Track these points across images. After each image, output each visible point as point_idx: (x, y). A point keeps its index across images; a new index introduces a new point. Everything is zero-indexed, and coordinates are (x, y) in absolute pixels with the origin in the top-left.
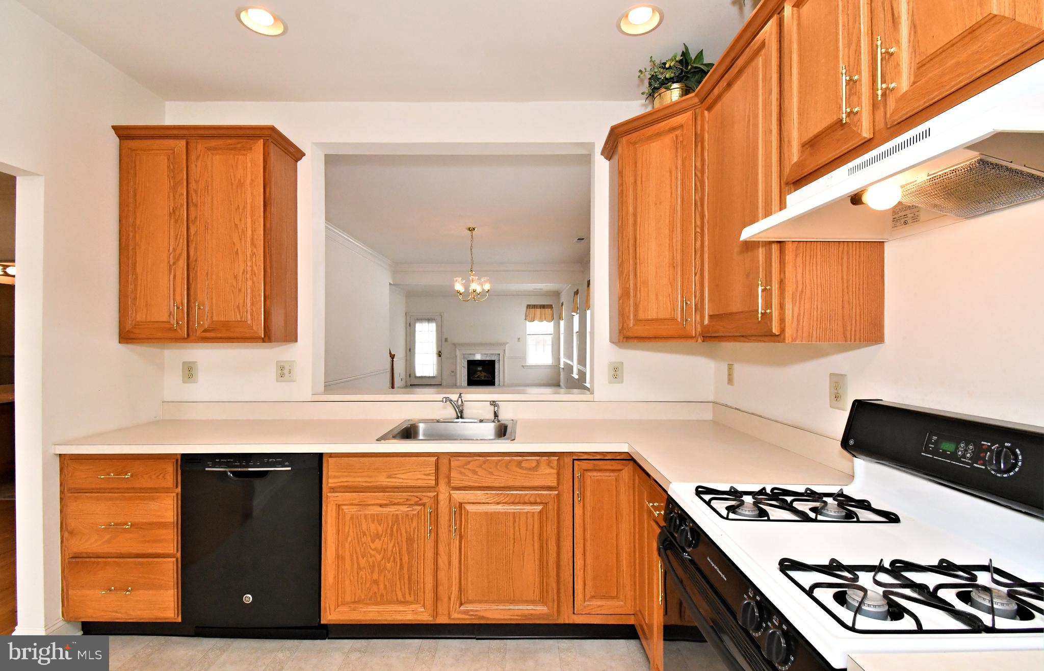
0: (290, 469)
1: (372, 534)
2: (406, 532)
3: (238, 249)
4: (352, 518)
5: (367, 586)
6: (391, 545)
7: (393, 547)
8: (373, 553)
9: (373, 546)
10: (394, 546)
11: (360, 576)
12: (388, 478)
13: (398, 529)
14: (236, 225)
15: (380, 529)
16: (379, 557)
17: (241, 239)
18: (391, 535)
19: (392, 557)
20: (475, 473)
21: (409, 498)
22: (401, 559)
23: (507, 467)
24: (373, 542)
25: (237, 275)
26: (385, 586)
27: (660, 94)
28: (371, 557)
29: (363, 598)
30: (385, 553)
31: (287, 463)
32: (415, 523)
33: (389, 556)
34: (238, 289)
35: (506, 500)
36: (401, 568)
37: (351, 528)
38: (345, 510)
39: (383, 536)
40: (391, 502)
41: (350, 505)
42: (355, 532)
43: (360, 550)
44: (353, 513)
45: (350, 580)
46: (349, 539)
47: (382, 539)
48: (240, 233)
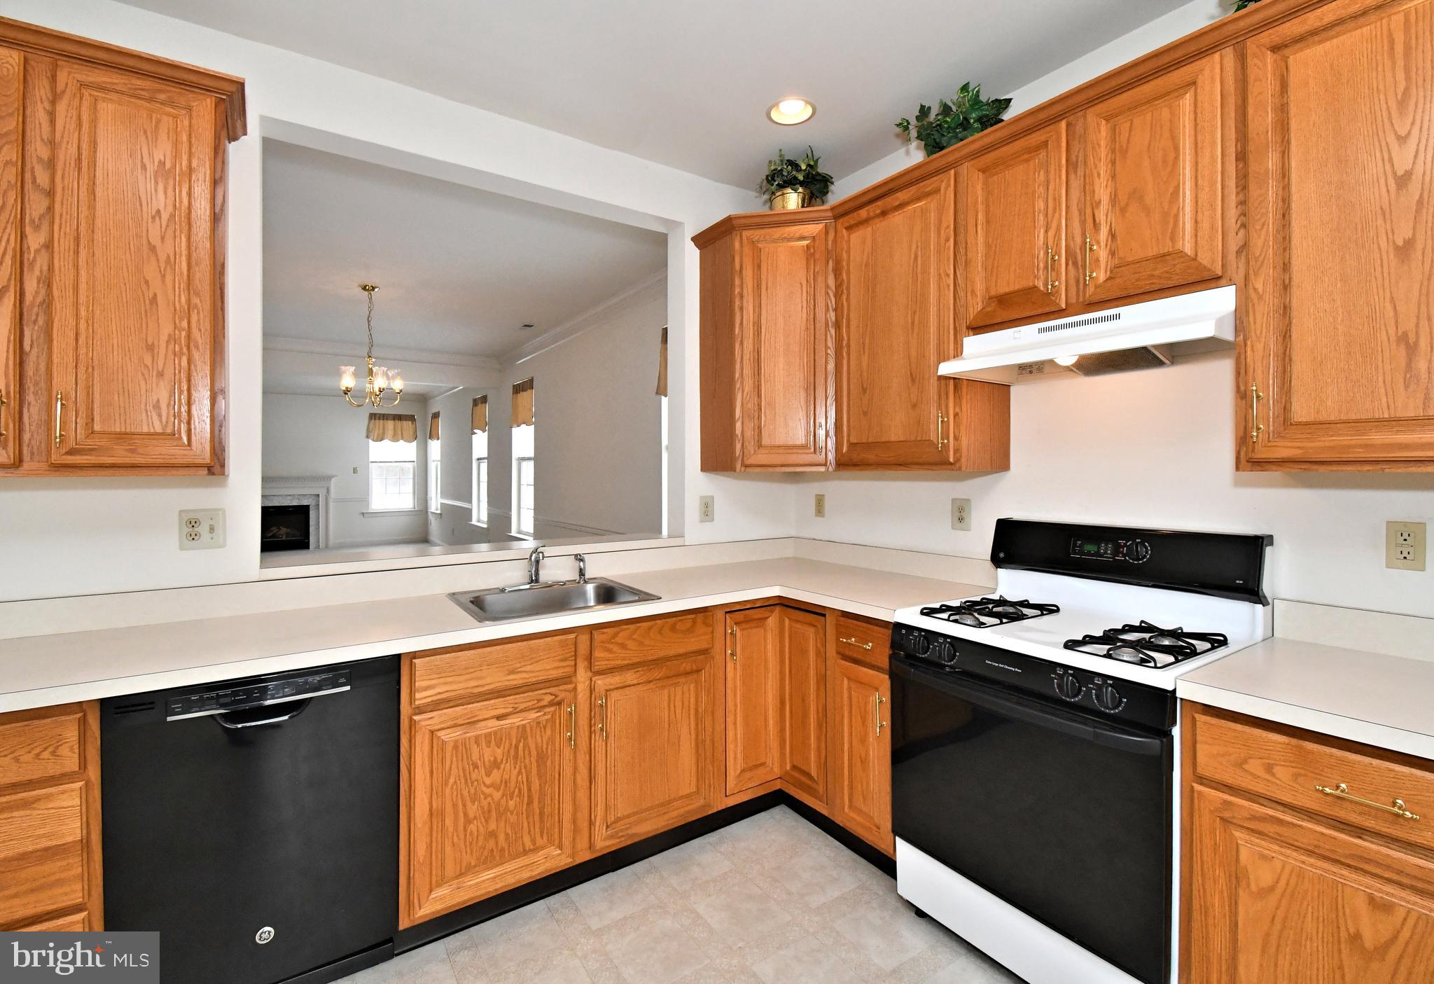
0: (348, 688)
1: (487, 763)
2: (537, 748)
3: (155, 295)
4: (456, 747)
5: (480, 844)
6: (515, 772)
7: (518, 775)
8: (487, 791)
9: (488, 781)
10: (520, 773)
11: (469, 831)
12: (509, 674)
13: (526, 746)
14: (153, 249)
15: (499, 752)
16: (497, 795)
17: (163, 276)
18: (516, 757)
19: (517, 790)
20: (623, 646)
21: (539, 697)
22: (529, 790)
23: (660, 632)
24: (488, 775)
25: (153, 344)
26: (507, 834)
27: (783, 194)
28: (485, 799)
29: (473, 864)
30: (506, 786)
31: (343, 680)
32: (549, 732)
33: (512, 789)
34: (155, 373)
35: (661, 675)
36: (530, 802)
37: (455, 763)
38: (443, 738)
39: (504, 762)
40: (516, 708)
41: (452, 727)
42: (460, 768)
43: (469, 792)
44: (457, 738)
45: (453, 842)
46: (452, 781)
47: (502, 766)
48: (163, 265)
